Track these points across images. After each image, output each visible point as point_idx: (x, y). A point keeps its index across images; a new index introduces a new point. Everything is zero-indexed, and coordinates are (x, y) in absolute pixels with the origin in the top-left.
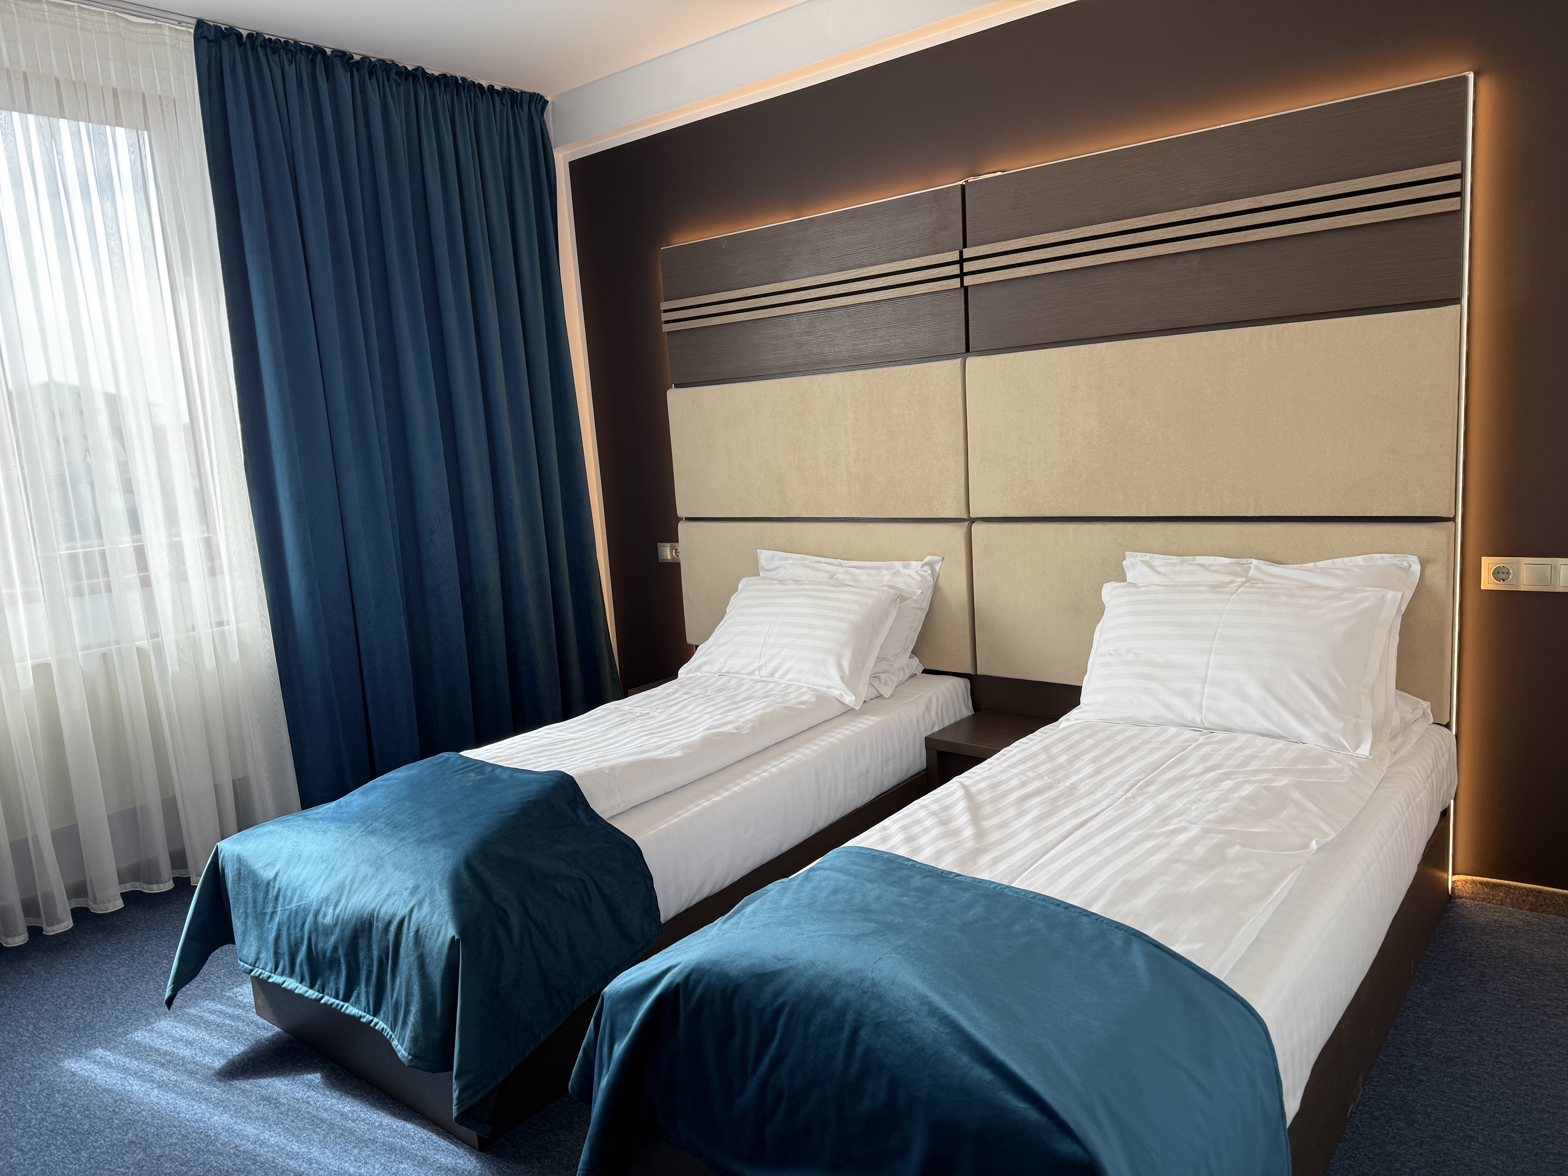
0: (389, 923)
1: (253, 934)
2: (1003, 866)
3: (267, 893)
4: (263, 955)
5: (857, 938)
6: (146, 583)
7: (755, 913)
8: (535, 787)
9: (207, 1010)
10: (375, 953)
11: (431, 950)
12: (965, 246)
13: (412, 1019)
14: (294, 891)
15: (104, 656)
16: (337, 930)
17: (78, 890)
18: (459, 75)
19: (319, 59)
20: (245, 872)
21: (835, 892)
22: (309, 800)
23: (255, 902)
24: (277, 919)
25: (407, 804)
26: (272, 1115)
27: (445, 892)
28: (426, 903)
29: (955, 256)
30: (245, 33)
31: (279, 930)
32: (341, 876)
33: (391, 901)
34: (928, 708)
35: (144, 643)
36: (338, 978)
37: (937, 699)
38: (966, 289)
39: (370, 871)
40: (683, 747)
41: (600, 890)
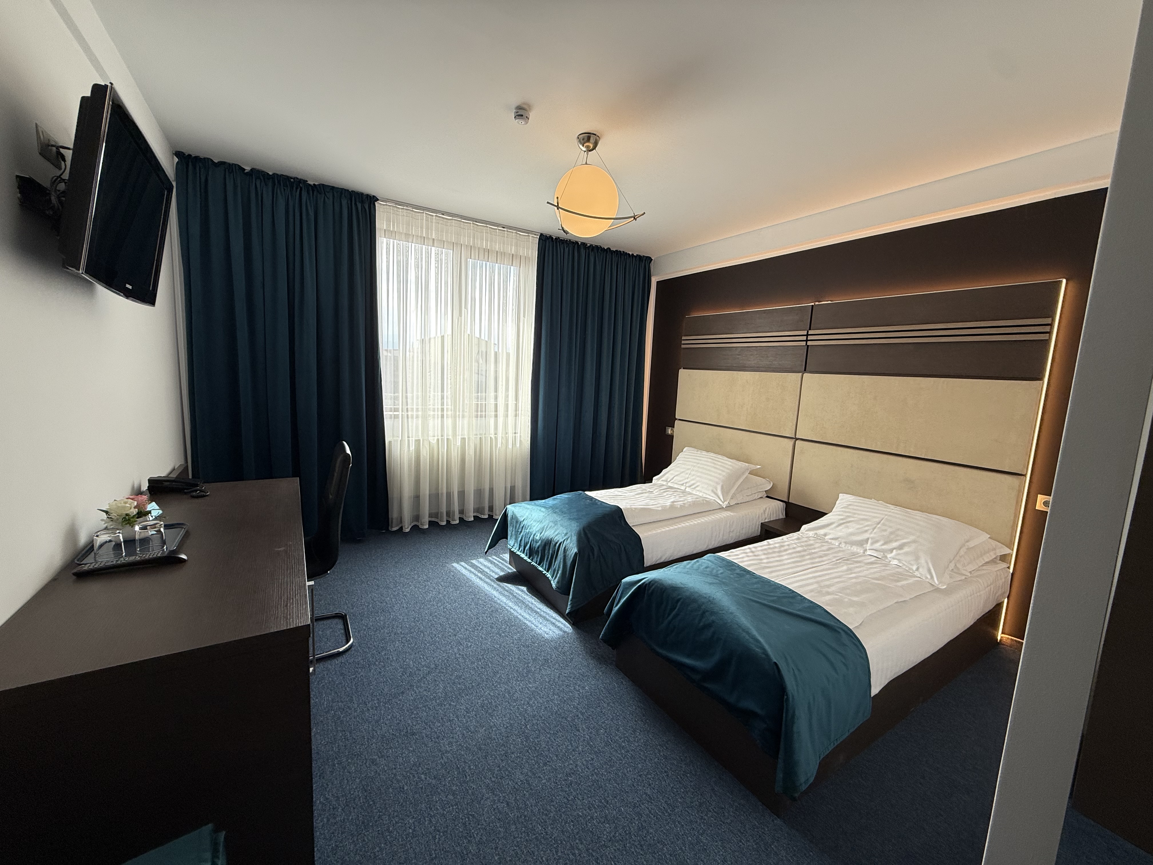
0: (557, 543)
1: (514, 537)
2: (774, 574)
3: (520, 525)
4: (516, 544)
5: (710, 584)
6: (496, 416)
7: (676, 568)
8: (608, 509)
9: (494, 558)
10: (551, 552)
11: (568, 554)
12: (810, 329)
13: (558, 575)
14: (528, 526)
15: (480, 438)
16: (540, 542)
17: (461, 512)
18: (622, 250)
19: (576, 246)
20: (514, 517)
21: (707, 567)
22: (532, 499)
23: (516, 527)
24: (522, 534)
25: (567, 506)
26: (511, 596)
27: (575, 537)
28: (569, 539)
29: (805, 333)
30: (554, 237)
31: (522, 538)
32: (544, 524)
33: (558, 536)
34: (764, 511)
35: (493, 436)
36: (537, 558)
37: (769, 509)
38: (808, 346)
39: (553, 525)
40: (662, 507)
41: (625, 550)
